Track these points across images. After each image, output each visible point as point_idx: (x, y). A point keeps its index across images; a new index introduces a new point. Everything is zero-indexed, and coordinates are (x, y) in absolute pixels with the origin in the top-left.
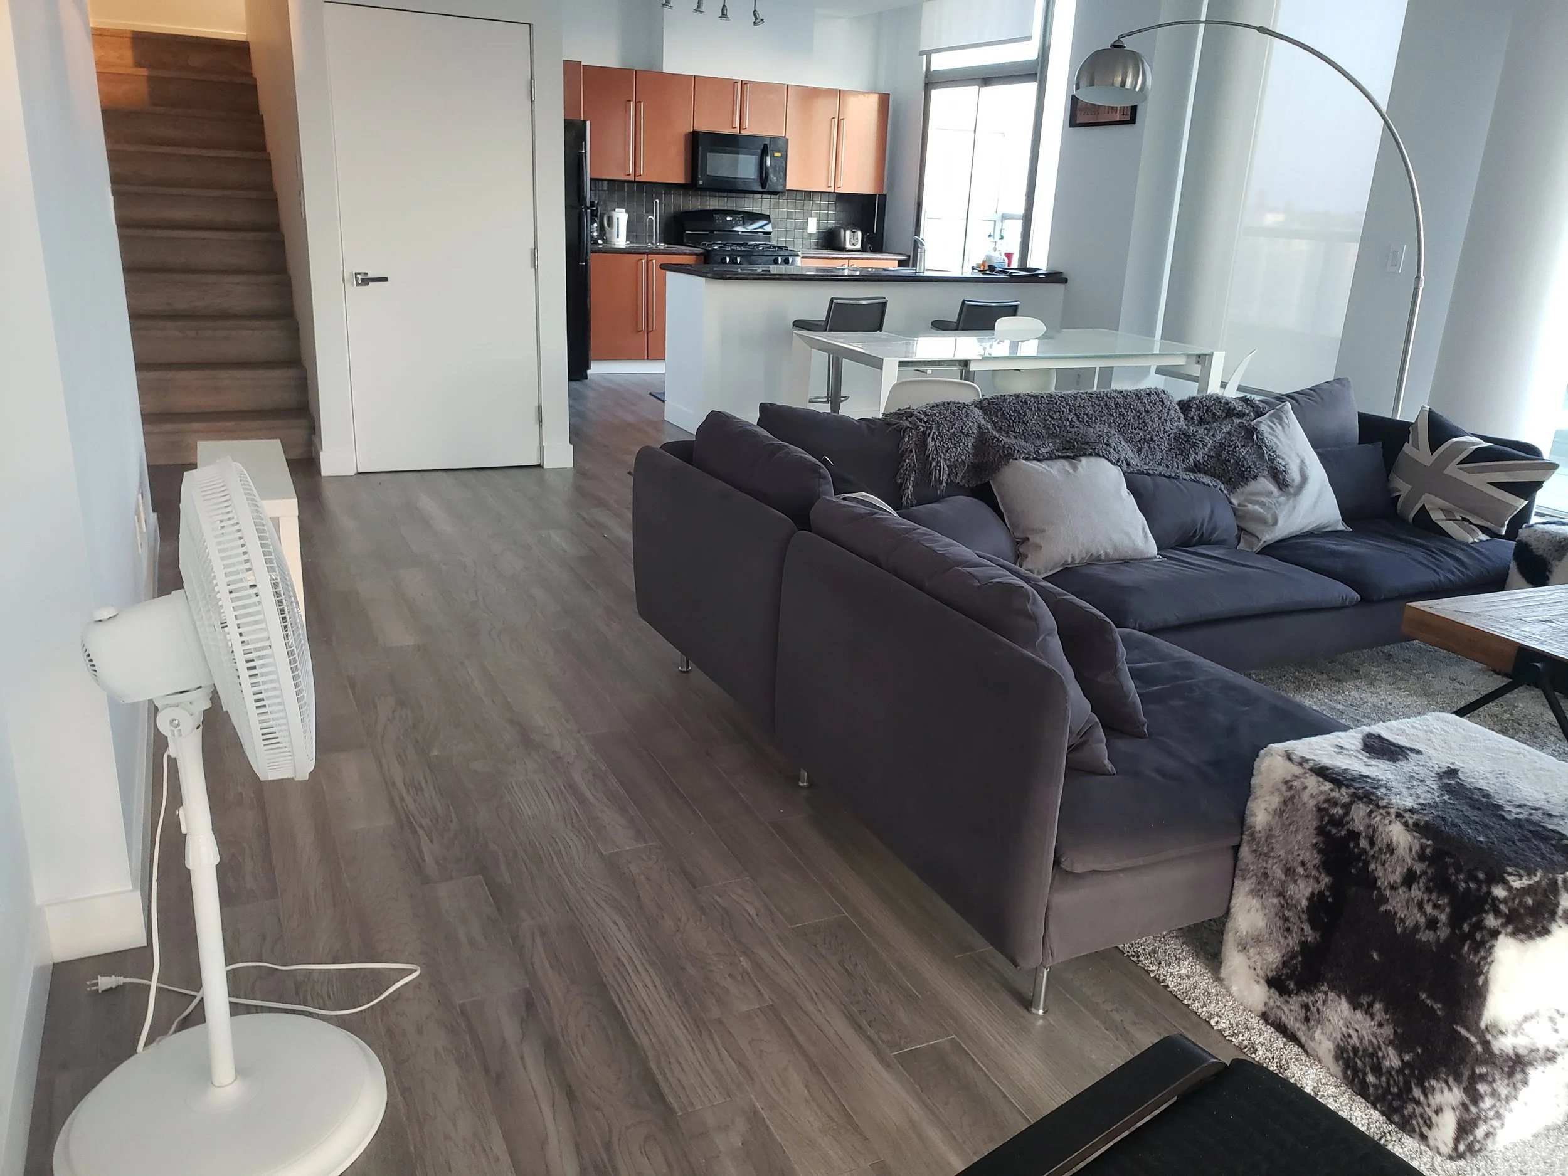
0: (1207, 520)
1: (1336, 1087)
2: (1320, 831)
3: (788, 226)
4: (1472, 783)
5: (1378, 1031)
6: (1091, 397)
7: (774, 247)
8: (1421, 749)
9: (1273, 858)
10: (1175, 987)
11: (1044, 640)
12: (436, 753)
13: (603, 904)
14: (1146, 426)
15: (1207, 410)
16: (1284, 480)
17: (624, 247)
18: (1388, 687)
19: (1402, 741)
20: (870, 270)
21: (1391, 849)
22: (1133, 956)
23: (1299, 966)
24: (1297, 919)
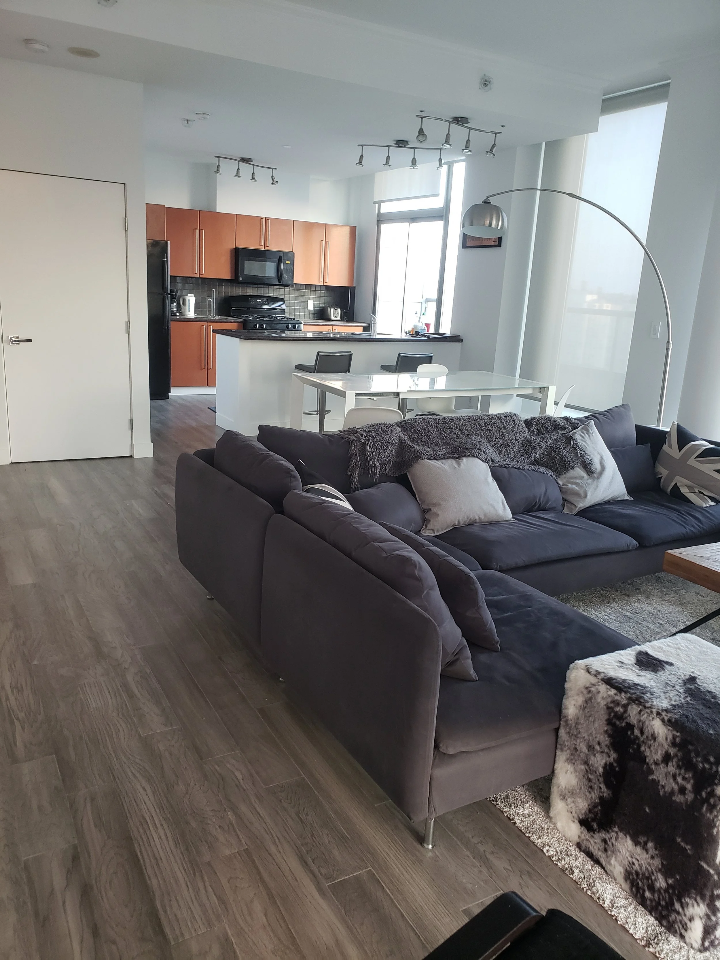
0: (543, 494)
1: (626, 899)
2: (609, 722)
3: (296, 305)
4: (704, 687)
5: (651, 862)
6: (469, 419)
7: (287, 318)
8: (672, 662)
9: (580, 738)
10: (520, 824)
11: (428, 593)
12: (35, 662)
13: (138, 775)
14: (504, 436)
15: (542, 426)
16: (590, 469)
17: (193, 318)
18: (658, 599)
19: (661, 656)
20: (343, 334)
21: (654, 737)
22: (493, 801)
23: (599, 812)
24: (597, 781)
